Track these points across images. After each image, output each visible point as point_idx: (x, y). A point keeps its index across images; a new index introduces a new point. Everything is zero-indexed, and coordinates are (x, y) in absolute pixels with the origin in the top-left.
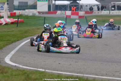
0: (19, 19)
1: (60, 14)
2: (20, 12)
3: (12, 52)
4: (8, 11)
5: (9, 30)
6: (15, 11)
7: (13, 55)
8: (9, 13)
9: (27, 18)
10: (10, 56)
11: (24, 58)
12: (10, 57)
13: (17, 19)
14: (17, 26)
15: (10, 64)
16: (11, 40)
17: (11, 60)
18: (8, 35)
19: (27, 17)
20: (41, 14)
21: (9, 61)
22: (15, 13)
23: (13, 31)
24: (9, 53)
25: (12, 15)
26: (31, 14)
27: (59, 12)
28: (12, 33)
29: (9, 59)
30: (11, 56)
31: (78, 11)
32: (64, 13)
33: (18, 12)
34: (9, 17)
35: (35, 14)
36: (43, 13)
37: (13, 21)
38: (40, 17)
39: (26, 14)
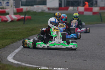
0: (26, 16)
1: (72, 10)
2: (27, 9)
3: (16, 50)
4: (14, 7)
5: (14, 28)
6: (21, 7)
7: (17, 53)
8: (15, 10)
9: (35, 15)
10: (13, 54)
11: (28, 56)
12: (13, 56)
13: (23, 16)
14: (24, 23)
15: (12, 62)
16: (16, 38)
17: (14, 58)
18: (13, 33)
19: (35, 13)
20: (51, 10)
21: (12, 59)
22: (22, 9)
23: (19, 29)
24: (13, 52)
25: (19, 12)
26: (40, 11)
27: (71, 8)
28: (18, 31)
29: (12, 58)
30: (15, 54)
31: (92, 7)
32: (77, 10)
33: (25, 8)
34: (15, 14)
35: (45, 10)
36: (54, 9)
37: (20, 18)
38: (50, 13)
39: (35, 10)
